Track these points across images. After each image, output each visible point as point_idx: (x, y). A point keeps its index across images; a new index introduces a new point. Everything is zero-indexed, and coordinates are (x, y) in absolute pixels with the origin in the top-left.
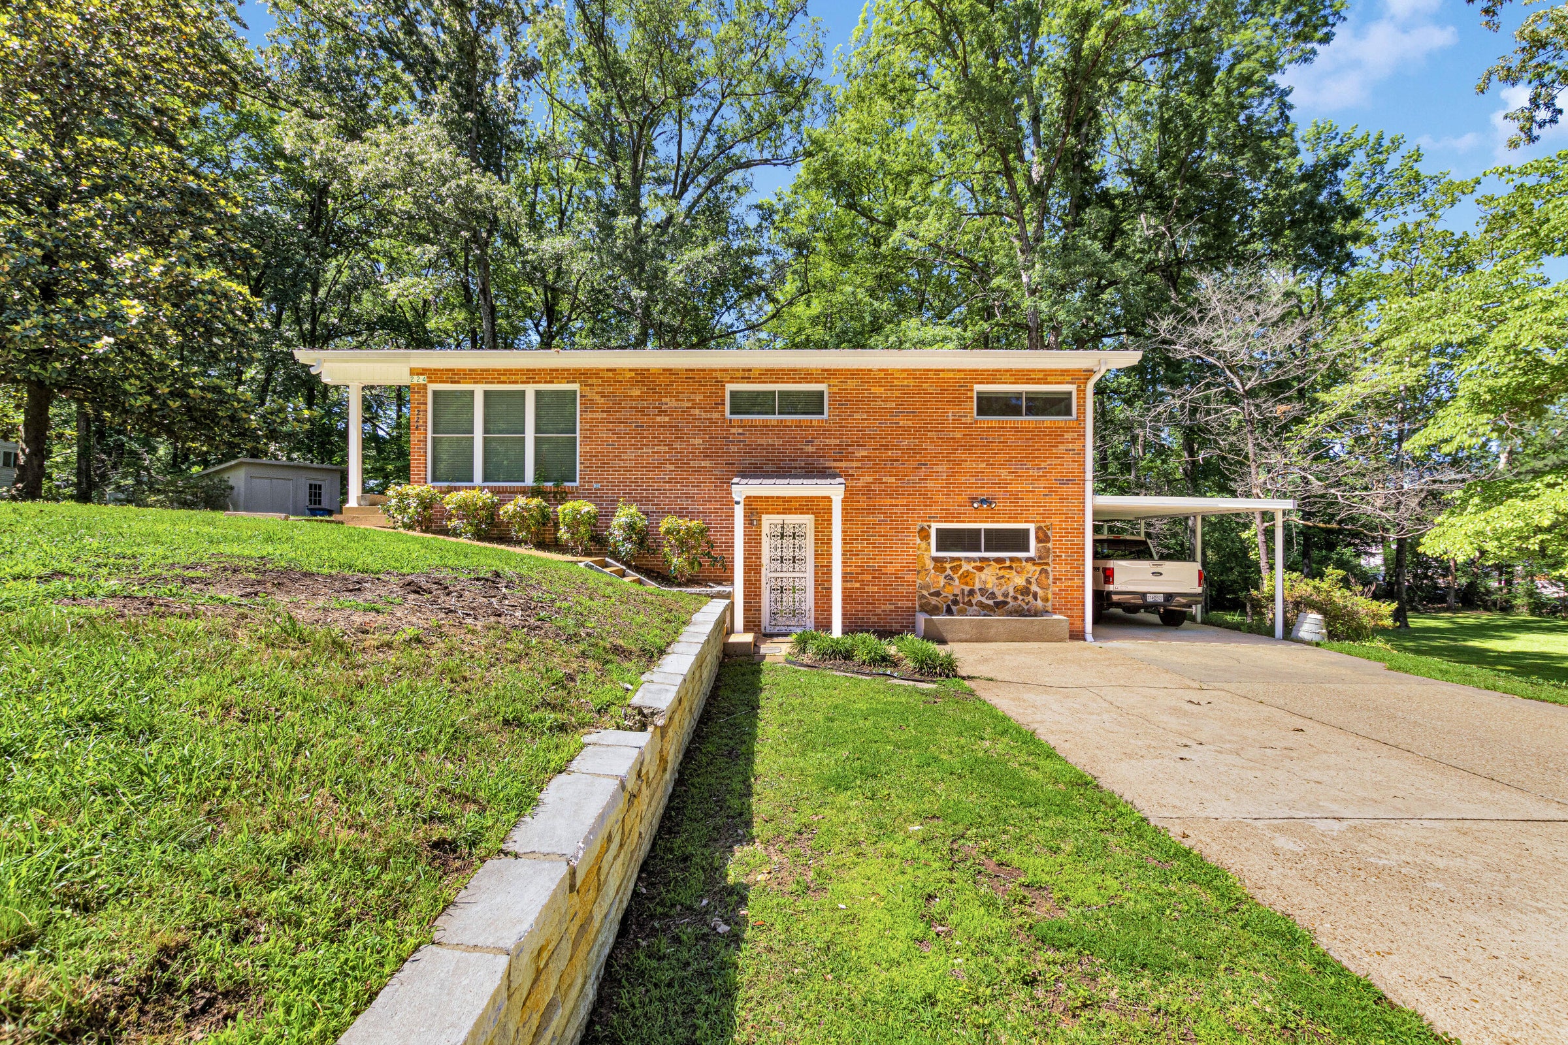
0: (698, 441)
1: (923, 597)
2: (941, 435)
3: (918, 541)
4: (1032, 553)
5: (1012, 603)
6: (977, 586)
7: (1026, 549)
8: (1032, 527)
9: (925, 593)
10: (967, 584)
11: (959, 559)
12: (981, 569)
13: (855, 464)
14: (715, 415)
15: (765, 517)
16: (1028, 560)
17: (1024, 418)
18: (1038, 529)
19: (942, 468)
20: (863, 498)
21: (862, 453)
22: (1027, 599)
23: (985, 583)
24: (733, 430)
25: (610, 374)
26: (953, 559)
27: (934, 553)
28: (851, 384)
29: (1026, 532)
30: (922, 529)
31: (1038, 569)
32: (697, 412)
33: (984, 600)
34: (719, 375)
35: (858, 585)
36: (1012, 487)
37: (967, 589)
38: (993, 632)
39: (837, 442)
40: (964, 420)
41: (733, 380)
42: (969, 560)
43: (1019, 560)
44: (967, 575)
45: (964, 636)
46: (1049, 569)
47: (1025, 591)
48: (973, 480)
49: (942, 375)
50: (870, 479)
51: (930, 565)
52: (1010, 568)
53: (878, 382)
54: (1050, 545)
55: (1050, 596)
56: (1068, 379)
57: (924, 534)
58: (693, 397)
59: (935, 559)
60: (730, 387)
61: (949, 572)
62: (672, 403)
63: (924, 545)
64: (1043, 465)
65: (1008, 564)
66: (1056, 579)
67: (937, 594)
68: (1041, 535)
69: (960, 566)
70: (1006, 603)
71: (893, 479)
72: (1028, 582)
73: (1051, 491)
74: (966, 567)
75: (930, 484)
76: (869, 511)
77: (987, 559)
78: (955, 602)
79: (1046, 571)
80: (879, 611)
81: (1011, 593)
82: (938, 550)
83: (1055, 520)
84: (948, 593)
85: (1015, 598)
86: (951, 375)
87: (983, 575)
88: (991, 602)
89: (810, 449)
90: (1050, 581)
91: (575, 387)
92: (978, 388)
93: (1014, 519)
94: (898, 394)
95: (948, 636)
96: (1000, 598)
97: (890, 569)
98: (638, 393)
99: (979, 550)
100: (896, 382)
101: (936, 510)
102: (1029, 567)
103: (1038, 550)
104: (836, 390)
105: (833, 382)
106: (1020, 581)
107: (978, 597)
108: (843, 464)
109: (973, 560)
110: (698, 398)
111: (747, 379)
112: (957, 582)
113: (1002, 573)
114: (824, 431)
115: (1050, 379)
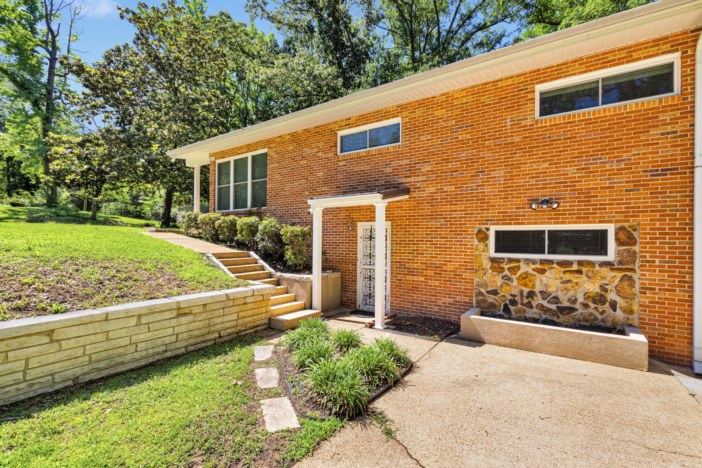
0: (321, 174)
1: (480, 293)
2: (498, 142)
3: (476, 242)
4: (611, 256)
5: (581, 310)
6: (537, 289)
7: (604, 251)
8: (611, 228)
9: (483, 291)
10: (526, 285)
11: (518, 261)
12: (542, 272)
13: (421, 178)
14: (330, 155)
15: (359, 224)
16: (603, 264)
17: (601, 107)
18: (618, 231)
19: (500, 173)
20: (427, 206)
21: (426, 168)
22: (601, 308)
23: (546, 286)
24: (340, 164)
25: (280, 139)
26: (511, 260)
27: (492, 253)
28: (419, 112)
29: (604, 233)
30: (480, 231)
31: (619, 275)
32: (320, 154)
33: (545, 303)
34: (332, 126)
35: (423, 279)
36: (583, 185)
37: (526, 290)
38: (537, 341)
39: (408, 162)
40: (523, 123)
41: (341, 128)
42: (528, 261)
43: (591, 264)
44: (525, 276)
45: (502, 341)
46: (636, 276)
47: (600, 299)
48: (533, 181)
49: (500, 84)
50: (433, 190)
51: (487, 264)
52: (579, 272)
53: (440, 105)
54: (637, 248)
55: (636, 308)
56: (667, 47)
57: (483, 236)
58: (318, 144)
59: (493, 260)
60: (341, 133)
61: (507, 272)
62: (307, 151)
63: (481, 246)
64: (625, 156)
65: (575, 267)
66: (644, 290)
67: (495, 292)
68: (623, 236)
69: (518, 268)
70: (573, 310)
71: (453, 188)
72: (603, 288)
73: (637, 185)
74: (524, 268)
75: (487, 190)
76: (433, 217)
77: (551, 262)
78: (513, 302)
79: (630, 278)
80: (440, 303)
81: (581, 299)
82: (497, 251)
83: (644, 219)
84: (506, 292)
85: (586, 306)
86: (510, 82)
87: (544, 278)
88: (553, 307)
89: (388, 170)
90: (637, 289)
91: (265, 151)
92: (540, 88)
93: (586, 219)
94: (458, 112)
95: (486, 338)
96: (566, 304)
97: (450, 267)
98: (292, 148)
99: (544, 253)
100: (456, 102)
101: (493, 213)
102: (605, 271)
103: (618, 253)
104: (407, 120)
105: (405, 114)
106: (593, 288)
107: (538, 300)
108: (412, 179)
109: (534, 262)
110: (321, 144)
111: (349, 126)
112: (515, 283)
113: (568, 277)
114: (398, 155)
115: (635, 55)
